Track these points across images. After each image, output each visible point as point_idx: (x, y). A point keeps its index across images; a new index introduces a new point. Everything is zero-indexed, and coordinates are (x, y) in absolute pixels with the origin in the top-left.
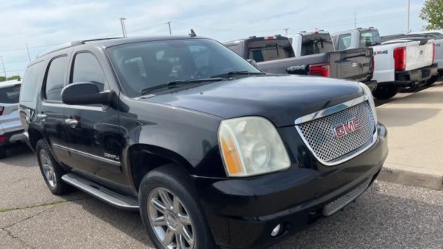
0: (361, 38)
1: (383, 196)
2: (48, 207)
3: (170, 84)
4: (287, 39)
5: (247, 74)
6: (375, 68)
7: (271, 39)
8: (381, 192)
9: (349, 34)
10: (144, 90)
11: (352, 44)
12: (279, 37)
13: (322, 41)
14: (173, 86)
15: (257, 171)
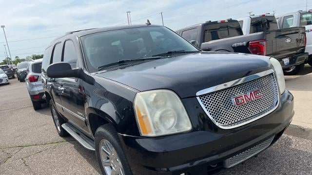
0: (301, 18)
1: (293, 150)
2: (54, 145)
3: (120, 62)
4: (236, 21)
5: (185, 52)
6: (307, 43)
7: (223, 22)
8: (293, 146)
9: (292, 16)
10: (100, 67)
11: (293, 23)
12: (230, 21)
13: (269, 22)
14: (122, 64)
15: (164, 132)
